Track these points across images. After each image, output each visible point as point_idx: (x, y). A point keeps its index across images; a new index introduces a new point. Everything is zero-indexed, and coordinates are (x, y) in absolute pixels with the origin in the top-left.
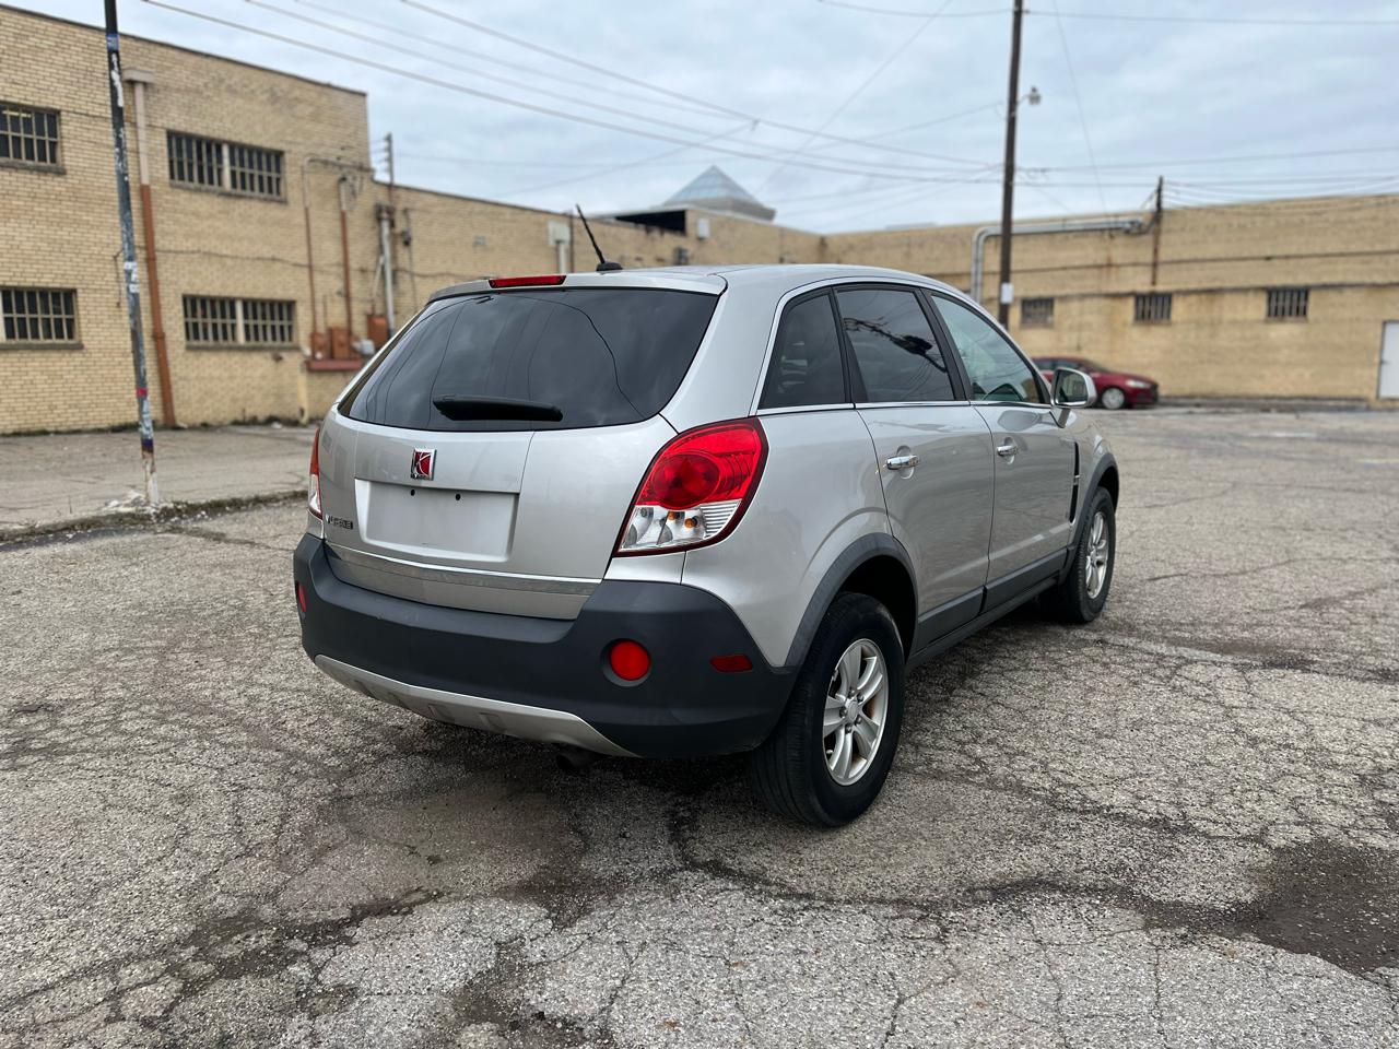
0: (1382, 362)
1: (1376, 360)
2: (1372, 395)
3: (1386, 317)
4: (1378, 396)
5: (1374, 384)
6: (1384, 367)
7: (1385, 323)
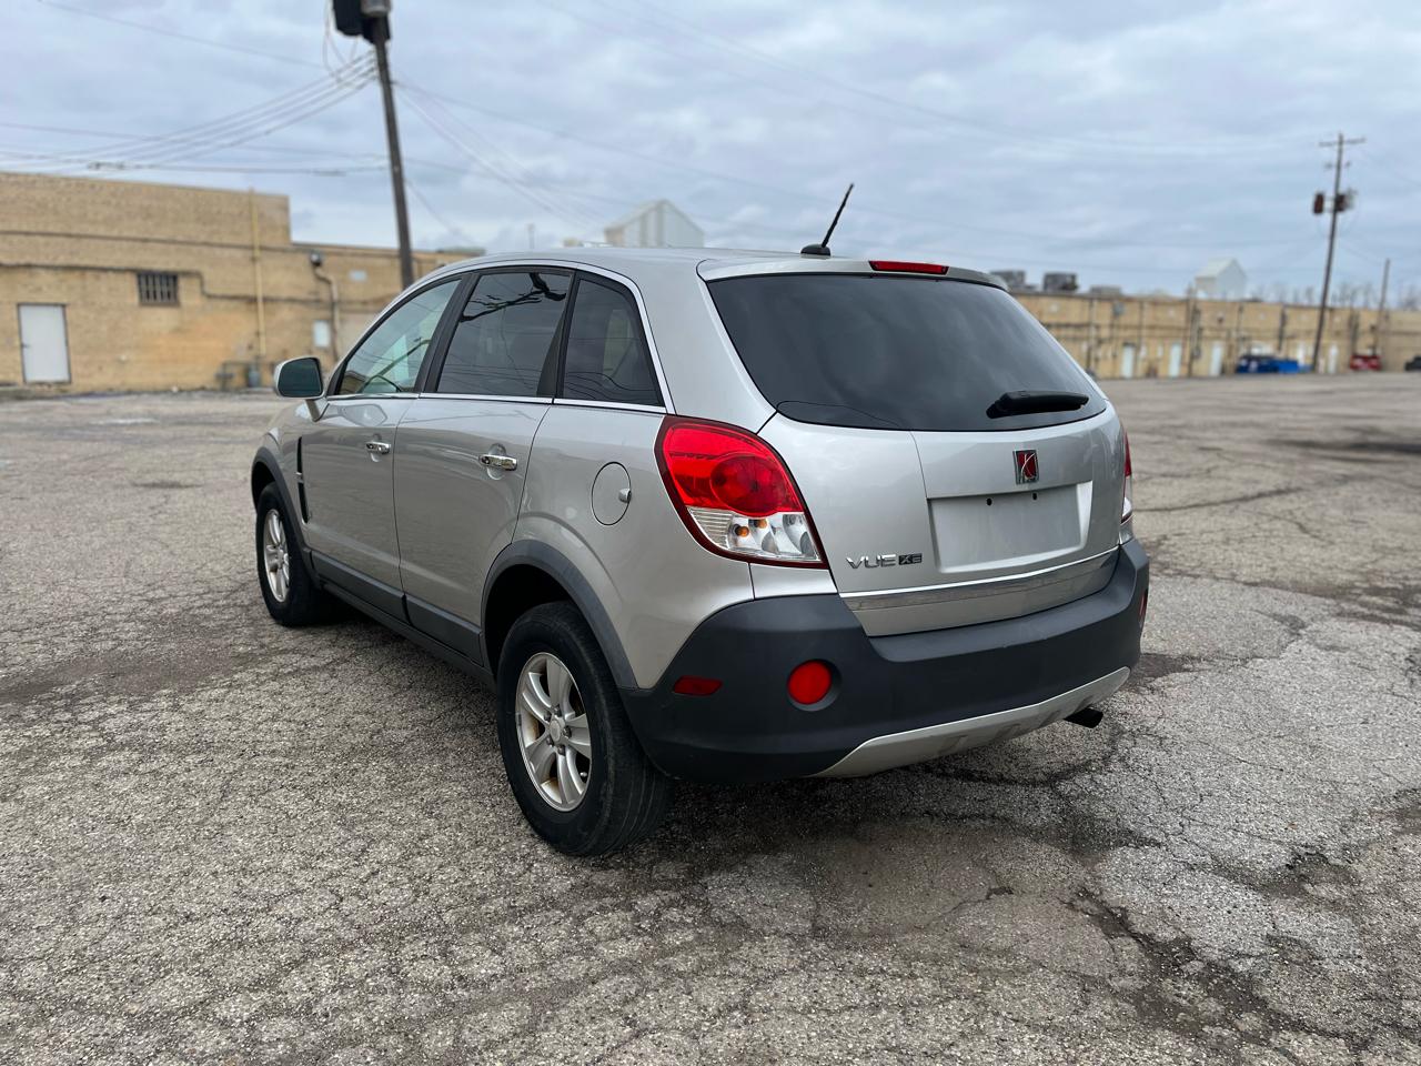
0: (22, 346)
1: (17, 343)
2: (19, 379)
3: (20, 300)
4: (25, 381)
5: (19, 369)
6: (25, 350)
7: (19, 305)
